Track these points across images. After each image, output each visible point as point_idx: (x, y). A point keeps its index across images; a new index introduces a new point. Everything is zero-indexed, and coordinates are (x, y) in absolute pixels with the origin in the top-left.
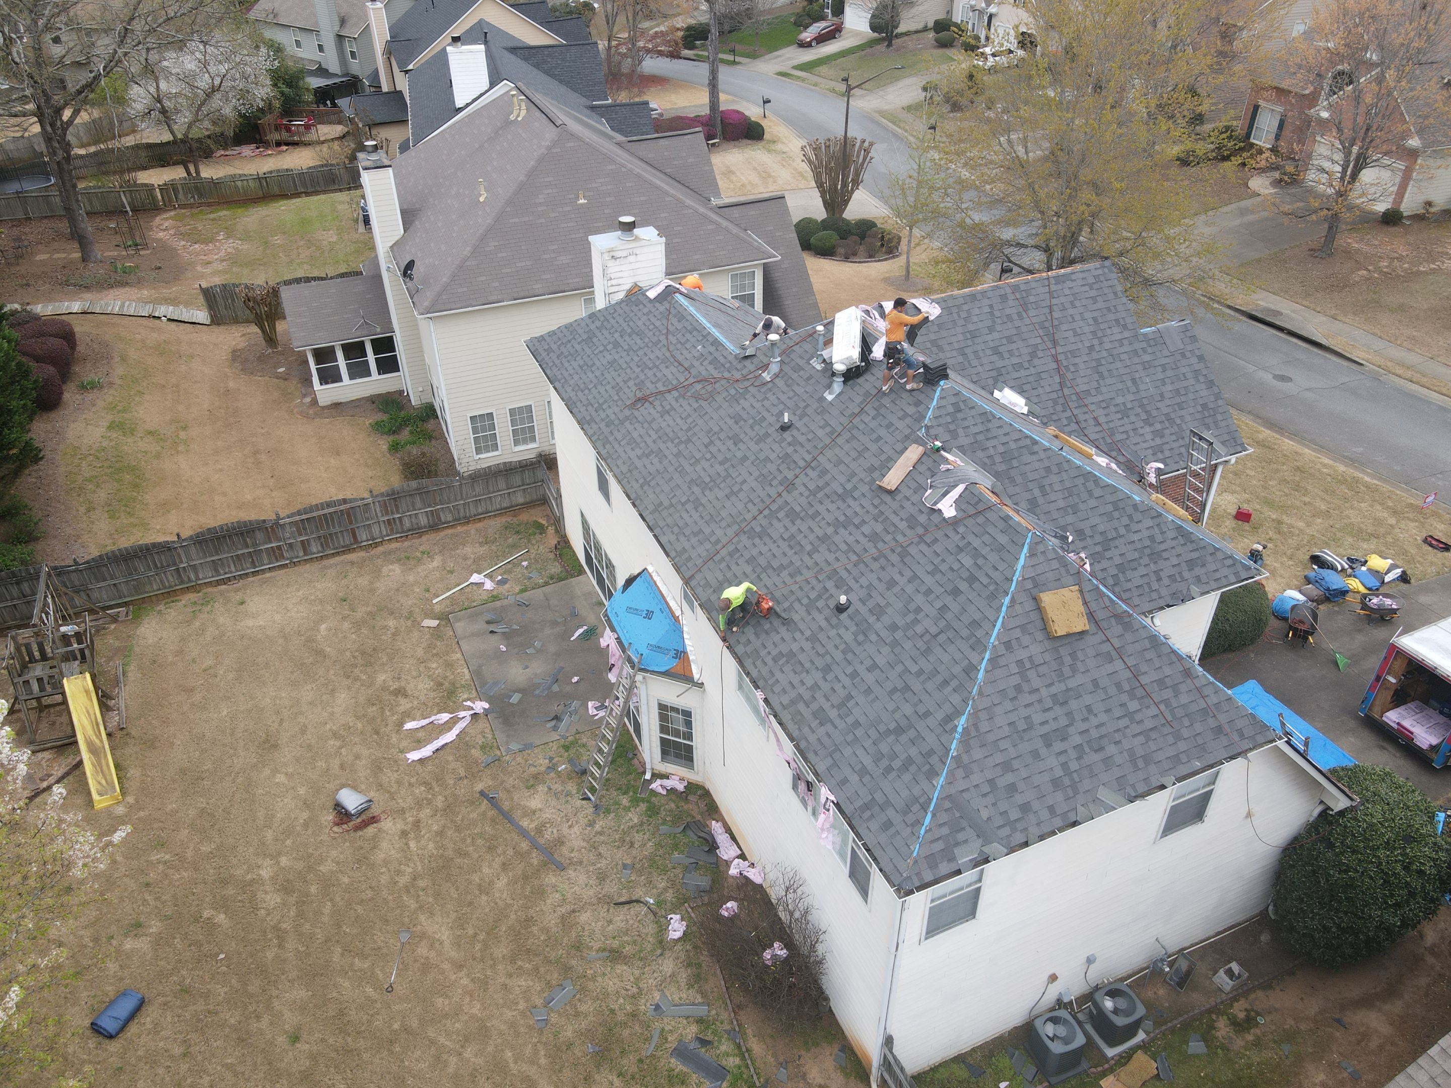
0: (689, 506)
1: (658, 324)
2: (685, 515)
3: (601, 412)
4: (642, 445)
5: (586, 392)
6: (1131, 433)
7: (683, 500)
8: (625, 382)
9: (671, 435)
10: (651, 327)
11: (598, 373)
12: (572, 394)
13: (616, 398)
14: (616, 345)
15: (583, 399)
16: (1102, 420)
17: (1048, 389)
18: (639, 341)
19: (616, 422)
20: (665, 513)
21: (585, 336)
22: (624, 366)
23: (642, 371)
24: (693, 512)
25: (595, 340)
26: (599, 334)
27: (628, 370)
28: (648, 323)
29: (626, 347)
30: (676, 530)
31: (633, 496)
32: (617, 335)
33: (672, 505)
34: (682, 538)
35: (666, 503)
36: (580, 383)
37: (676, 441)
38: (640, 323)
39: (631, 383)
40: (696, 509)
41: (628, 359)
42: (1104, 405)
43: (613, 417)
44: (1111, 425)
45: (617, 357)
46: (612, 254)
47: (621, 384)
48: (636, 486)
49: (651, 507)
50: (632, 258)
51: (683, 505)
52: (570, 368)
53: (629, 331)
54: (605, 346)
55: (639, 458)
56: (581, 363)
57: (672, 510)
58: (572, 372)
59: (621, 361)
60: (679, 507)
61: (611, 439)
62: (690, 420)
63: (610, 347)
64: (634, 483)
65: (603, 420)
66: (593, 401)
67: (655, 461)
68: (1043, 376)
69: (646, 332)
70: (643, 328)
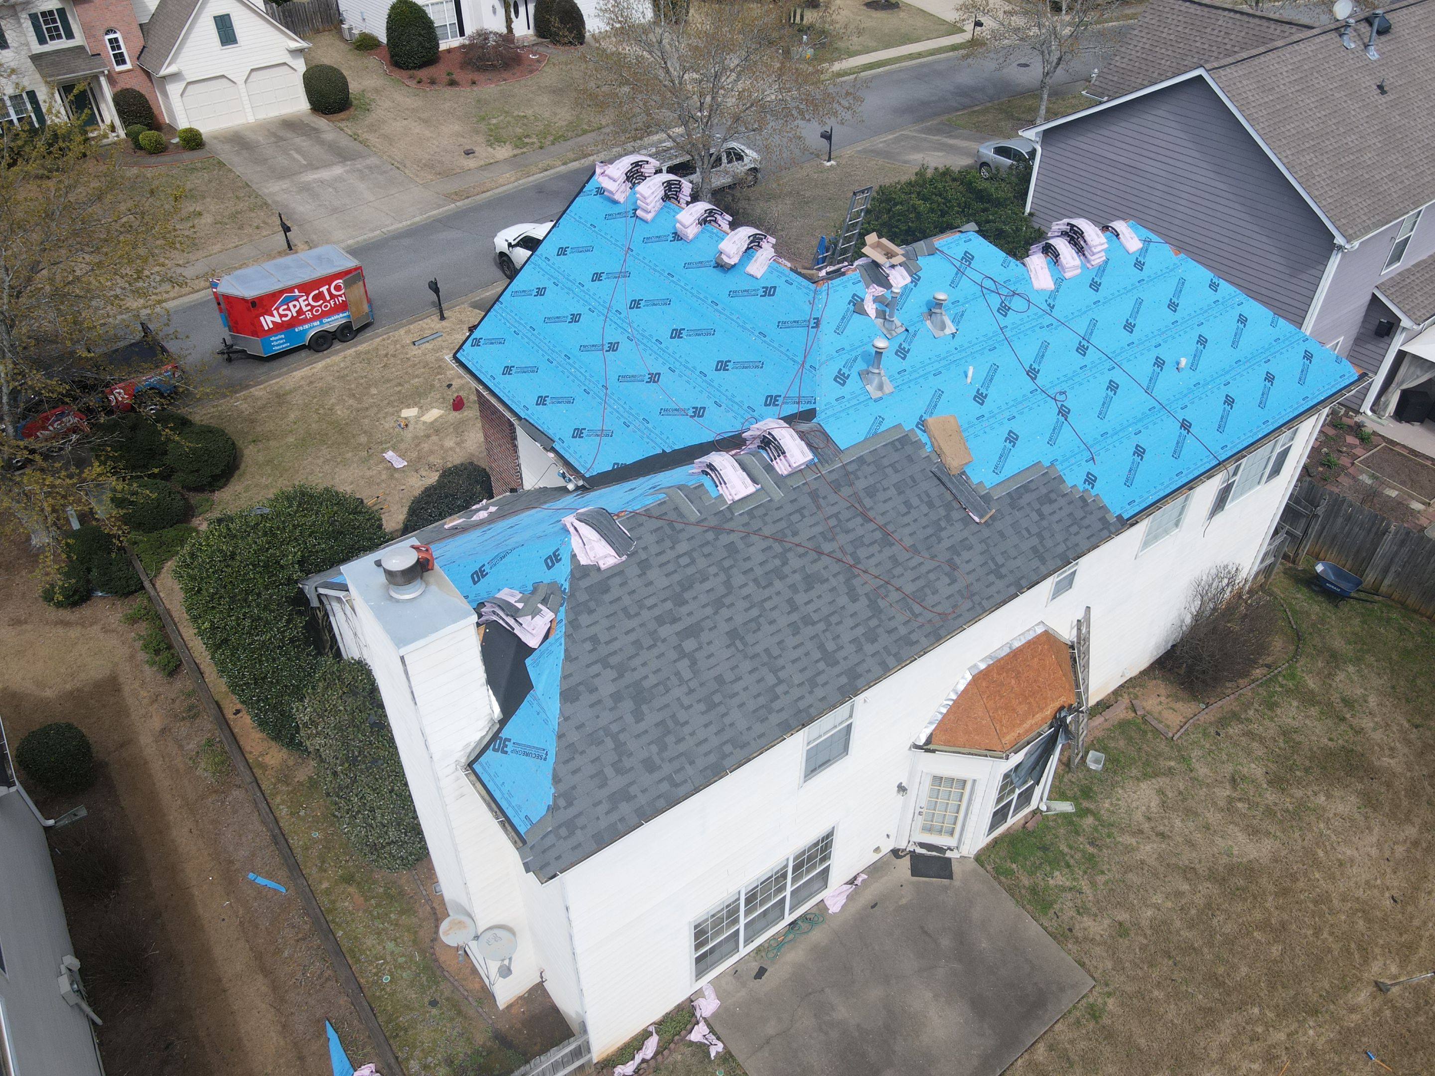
0: (1047, 509)
1: (683, 547)
2: (1056, 517)
3: (840, 655)
4: (932, 576)
5: (779, 690)
7: (1035, 516)
8: (794, 608)
9: (930, 531)
10: (685, 561)
11: (746, 665)
12: (774, 719)
13: (821, 626)
14: (693, 631)
15: (796, 692)
18: (707, 586)
19: (873, 623)
20: (1049, 543)
21: (627, 705)
22: (755, 612)
23: (782, 578)
24: (1055, 506)
25: (646, 684)
26: (637, 675)
27: (768, 605)
28: (670, 567)
29: (709, 611)
30: (1075, 529)
31: (1012, 590)
32: (666, 631)
33: (1039, 535)
34: (1086, 522)
35: (1035, 541)
36: (751, 705)
37: (943, 524)
38: (662, 582)
39: (800, 598)
40: (1051, 502)
41: (741, 605)
43: (860, 630)
45: (724, 627)
47: (795, 617)
48: (1000, 584)
49: (1035, 563)
51: (1042, 516)
52: (701, 734)
53: (669, 605)
54: (683, 655)
55: (953, 581)
56: (702, 707)
57: (1046, 534)
58: (713, 729)
59: (739, 620)
60: (1045, 523)
61: (903, 631)
62: (915, 502)
63: (689, 645)
64: (992, 590)
65: (860, 649)
66: (809, 674)
67: (966, 555)
69: (690, 571)
70: (676, 577)
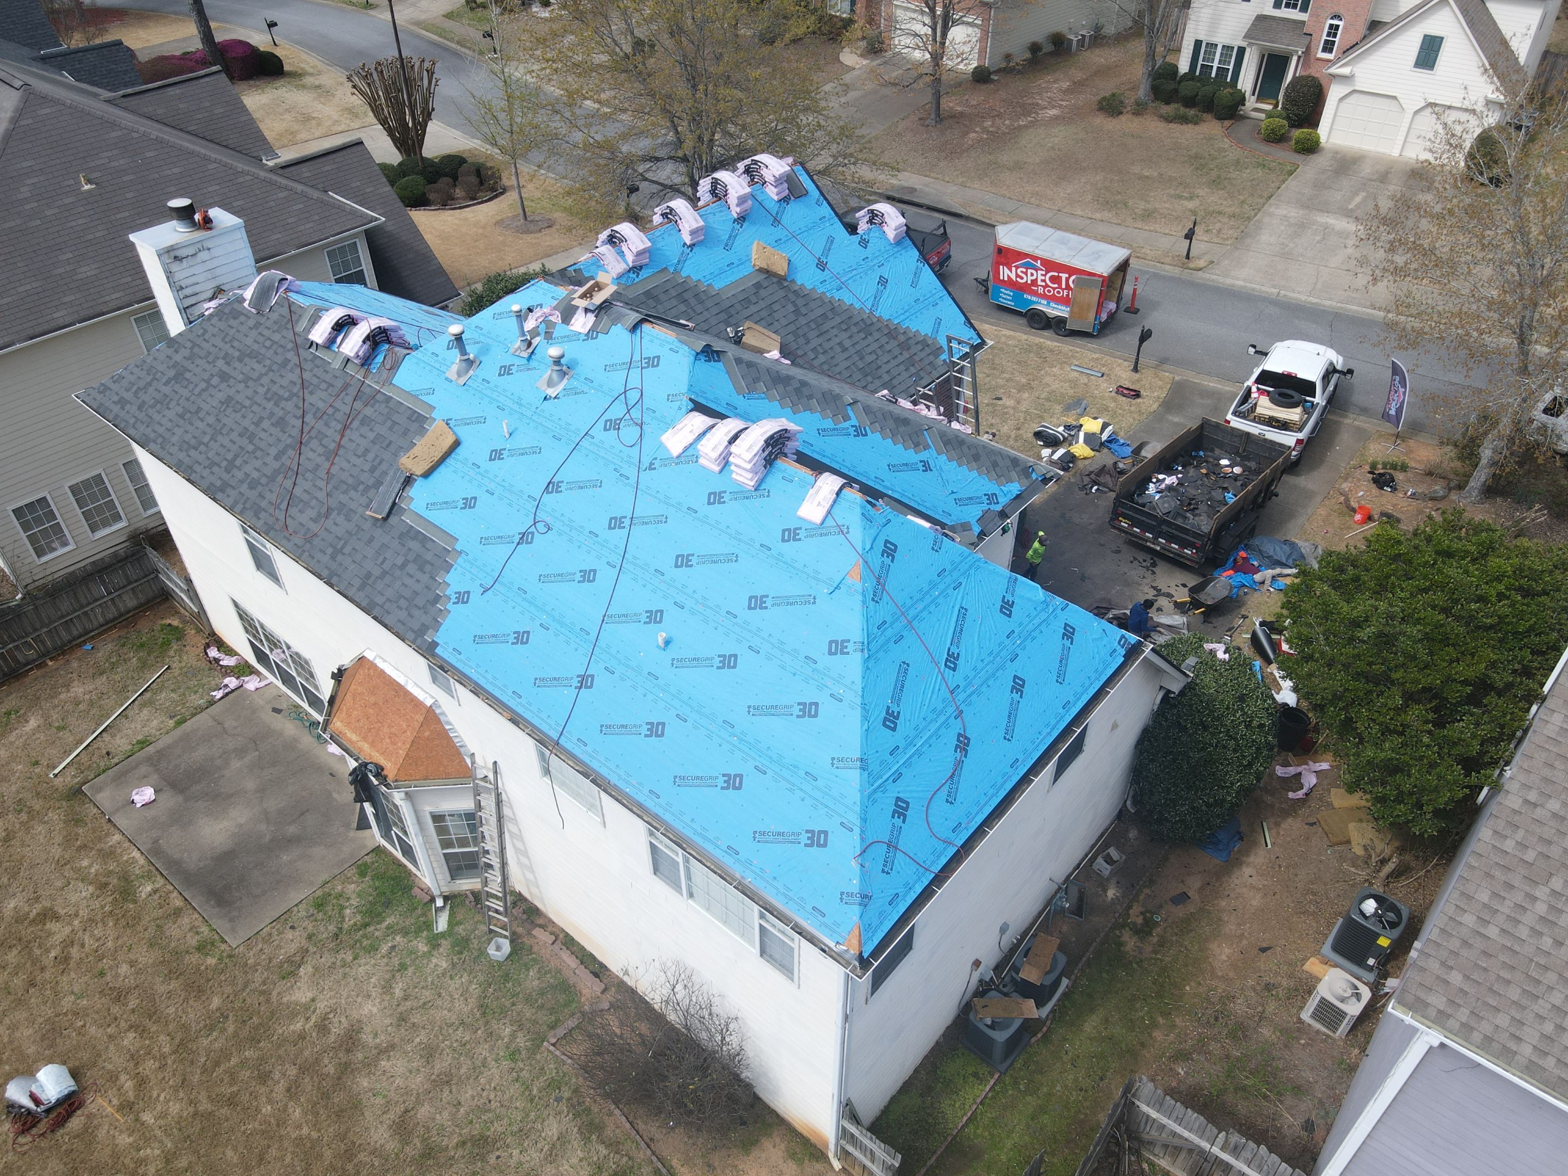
0: (411, 568)
1: (276, 337)
2: (409, 581)
3: (235, 471)
4: (314, 502)
5: (202, 448)
6: (879, 352)
7: (400, 561)
8: (257, 424)
9: (350, 481)
10: (268, 343)
11: (211, 420)
12: (182, 456)
13: (250, 448)
14: (224, 377)
15: (201, 458)
16: (847, 343)
17: (784, 322)
18: (256, 366)
19: (264, 480)
20: (380, 585)
21: (172, 373)
22: (247, 403)
23: (276, 404)
24: (419, 575)
25: (188, 375)
26: (191, 367)
27: (255, 408)
28: (261, 339)
29: (240, 377)
30: (403, 603)
31: (325, 573)
32: (220, 363)
33: (385, 573)
34: (416, 612)
35: (377, 572)
36: (188, 437)
37: (361, 487)
38: (249, 341)
39: (266, 424)
40: (421, 569)
41: (249, 392)
42: (844, 326)
43: (255, 475)
44: (858, 347)
45: (231, 392)
46: (172, 254)
47: (252, 428)
48: (325, 559)
49: (357, 582)
50: (204, 255)
51: (403, 566)
52: (164, 421)
53: (237, 354)
54: (208, 382)
55: (315, 521)
56: (180, 410)
57: (388, 579)
58: (169, 425)
59: (239, 398)
60: (398, 573)
61: (264, 504)
62: (370, 456)
63: (215, 381)
64: (319, 556)
65: (242, 482)
66: (217, 459)
67: (341, 519)
68: (775, 307)
69: (263, 351)
70: (256, 347)
